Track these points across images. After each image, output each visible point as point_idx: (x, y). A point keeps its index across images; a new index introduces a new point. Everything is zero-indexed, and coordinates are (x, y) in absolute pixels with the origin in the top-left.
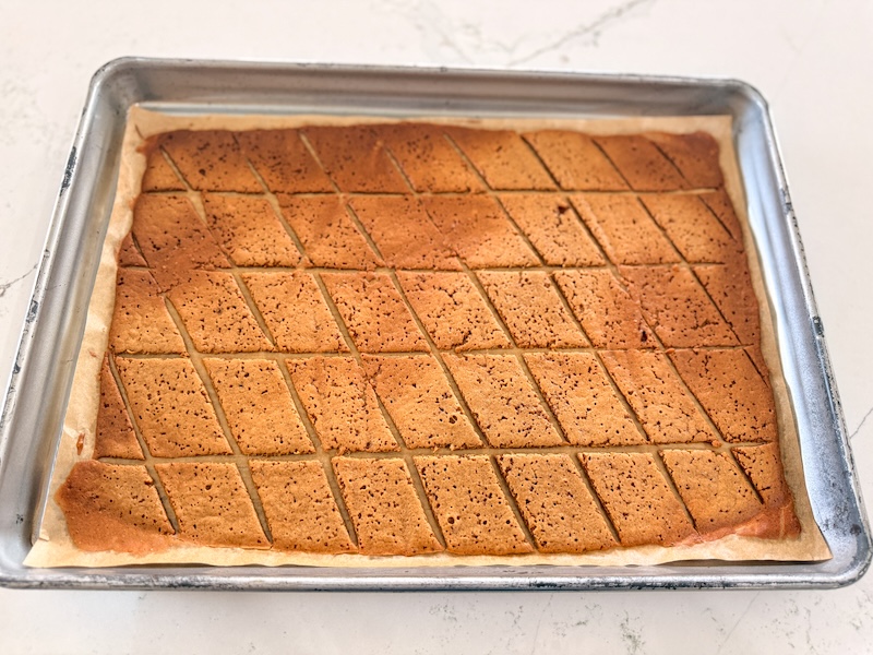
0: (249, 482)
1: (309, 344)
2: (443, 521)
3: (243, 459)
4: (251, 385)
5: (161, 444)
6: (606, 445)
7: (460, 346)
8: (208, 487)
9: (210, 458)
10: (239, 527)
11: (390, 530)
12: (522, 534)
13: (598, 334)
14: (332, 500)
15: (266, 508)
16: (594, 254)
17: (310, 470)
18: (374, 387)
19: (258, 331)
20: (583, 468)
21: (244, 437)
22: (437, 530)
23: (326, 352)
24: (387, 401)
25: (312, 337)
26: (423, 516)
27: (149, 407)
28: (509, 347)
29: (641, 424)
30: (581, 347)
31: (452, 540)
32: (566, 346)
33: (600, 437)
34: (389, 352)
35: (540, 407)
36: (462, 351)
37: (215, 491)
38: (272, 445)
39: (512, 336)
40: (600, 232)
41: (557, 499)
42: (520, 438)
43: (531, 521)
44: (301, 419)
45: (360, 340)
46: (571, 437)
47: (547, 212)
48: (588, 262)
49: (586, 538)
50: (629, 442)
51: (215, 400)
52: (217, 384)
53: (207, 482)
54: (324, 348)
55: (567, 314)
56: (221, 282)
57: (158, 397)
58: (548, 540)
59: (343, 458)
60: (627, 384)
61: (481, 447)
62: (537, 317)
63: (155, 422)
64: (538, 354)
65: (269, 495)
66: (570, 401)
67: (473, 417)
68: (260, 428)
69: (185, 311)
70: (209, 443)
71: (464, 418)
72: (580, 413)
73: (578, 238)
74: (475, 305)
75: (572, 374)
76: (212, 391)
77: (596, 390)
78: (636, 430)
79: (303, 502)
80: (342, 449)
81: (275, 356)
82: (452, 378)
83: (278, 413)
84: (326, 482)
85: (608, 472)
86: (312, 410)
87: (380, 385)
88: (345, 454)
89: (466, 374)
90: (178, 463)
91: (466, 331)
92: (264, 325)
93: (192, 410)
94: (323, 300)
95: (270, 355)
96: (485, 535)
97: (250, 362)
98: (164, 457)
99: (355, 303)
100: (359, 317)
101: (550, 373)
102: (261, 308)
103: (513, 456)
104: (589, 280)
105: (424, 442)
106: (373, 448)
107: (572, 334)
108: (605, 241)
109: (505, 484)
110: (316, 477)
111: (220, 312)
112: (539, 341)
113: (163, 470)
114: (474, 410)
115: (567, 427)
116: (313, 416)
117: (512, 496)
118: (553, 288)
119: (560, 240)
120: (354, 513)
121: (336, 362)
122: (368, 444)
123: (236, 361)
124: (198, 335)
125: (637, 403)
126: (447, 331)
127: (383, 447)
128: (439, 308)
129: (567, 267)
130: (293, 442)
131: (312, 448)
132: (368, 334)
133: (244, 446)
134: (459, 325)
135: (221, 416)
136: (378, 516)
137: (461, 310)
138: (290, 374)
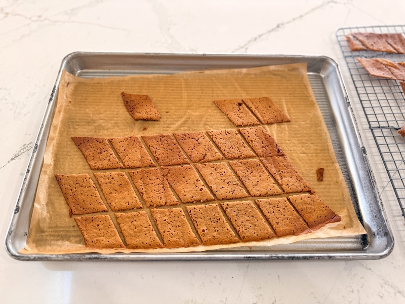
0: (115, 222)
1: (139, 164)
2: (200, 231)
3: (112, 214)
4: (115, 182)
5: (77, 209)
6: (266, 195)
7: (203, 160)
8: (98, 225)
9: (98, 214)
10: (112, 240)
11: (177, 237)
12: (233, 233)
13: (260, 151)
14: (151, 227)
15: (124, 232)
16: (255, 120)
17: (142, 215)
18: (167, 179)
19: (117, 160)
20: (258, 206)
21: (113, 204)
22: (198, 236)
23: (146, 167)
24: (173, 184)
25: (140, 161)
26: (191, 230)
27: (72, 194)
28: (222, 159)
29: (280, 185)
30: (253, 157)
31: (204, 239)
32: (246, 157)
33: (264, 191)
34: (172, 165)
35: (238, 182)
36: (203, 162)
37: (101, 227)
38: (124, 205)
39: (224, 155)
40: (256, 112)
41: (248, 218)
42: (230, 195)
43: (238, 228)
44: (136, 195)
45: (160, 161)
46: (252, 193)
47: (234, 106)
48: (252, 123)
49: (261, 233)
50: (276, 193)
51: (100, 190)
52: (100, 183)
53: (97, 223)
54: (145, 165)
55: (245, 145)
56: (101, 141)
57: (75, 190)
58: (245, 235)
59: (156, 209)
60: (273, 170)
61: (214, 200)
62: (233, 146)
63: (74, 200)
64: (235, 161)
65: (125, 227)
66: (250, 179)
67: (210, 188)
68: (118, 200)
69: (86, 153)
70: (98, 207)
71: (205, 189)
72: (255, 183)
73: (247, 115)
74: (207, 144)
75: (250, 167)
76: (98, 186)
77: (260, 174)
78: (278, 188)
79: (139, 228)
80: (155, 205)
81: (124, 170)
82: (199, 172)
83: (126, 193)
84: (149, 220)
85: (268, 206)
86: (141, 190)
87: (170, 179)
88: (156, 207)
89: (206, 171)
90: (84, 217)
91: (204, 154)
92: (119, 158)
93: (90, 194)
94: (143, 146)
95: (122, 170)
96: (218, 236)
97: (114, 173)
98: (79, 215)
99: (157, 146)
100: (159, 152)
101: (241, 168)
102: (118, 151)
103: (228, 203)
104: (253, 130)
105: (190, 200)
106: (168, 204)
107: (248, 151)
108: (259, 115)
109: (226, 215)
110: (144, 218)
111: (101, 153)
112: (235, 156)
113: (78, 220)
114: (210, 185)
115: (250, 189)
116: (142, 193)
117: (229, 220)
118: (239, 135)
119: (240, 115)
120: (162, 231)
121: (150, 170)
122: (166, 203)
123: (108, 173)
124: (92, 163)
125: (278, 178)
126: (196, 155)
127: (172, 203)
128: (192, 146)
129: (244, 126)
130: (134, 204)
131: (142, 206)
132: (163, 158)
133: (112, 207)
134: (201, 152)
135: (102, 196)
136: (172, 231)
137: (201, 146)
138: (131, 176)
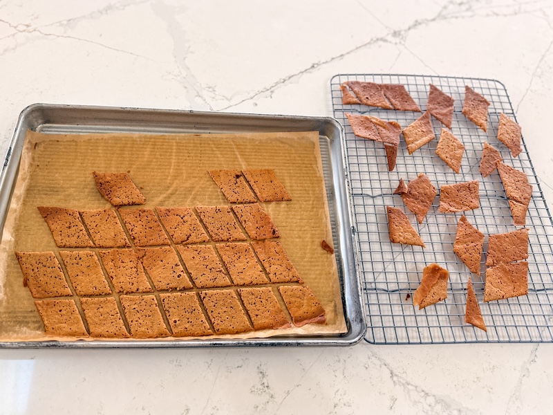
0: (80, 308)
1: (112, 243)
2: (171, 322)
3: (77, 298)
4: (82, 263)
5: (38, 292)
6: (251, 285)
7: (185, 242)
8: (60, 311)
9: (62, 298)
10: (74, 328)
11: (146, 327)
12: (208, 326)
13: (253, 233)
14: (119, 315)
15: (88, 319)
16: (250, 196)
17: (109, 301)
18: (142, 263)
19: (87, 237)
20: (239, 295)
21: (79, 287)
22: (169, 328)
23: (119, 247)
24: (148, 269)
25: (112, 240)
26: (162, 321)
27: (33, 275)
28: (209, 242)
29: (267, 274)
30: (243, 241)
31: (175, 330)
32: (236, 240)
33: (248, 280)
34: (150, 246)
35: (222, 269)
36: (186, 244)
37: (63, 312)
38: (91, 291)
39: (211, 236)
40: (255, 187)
41: (226, 310)
42: (210, 283)
43: (213, 320)
44: (106, 279)
45: (135, 241)
46: (235, 282)
47: (230, 178)
48: (248, 200)
49: (237, 326)
50: (261, 282)
51: (65, 271)
52: (66, 263)
53: (60, 309)
54: (118, 245)
55: (237, 225)
56: (71, 214)
57: (37, 270)
58: (220, 328)
59: (125, 296)
60: (262, 257)
61: (192, 288)
62: (223, 227)
63: (35, 282)
64: (223, 244)
65: (89, 313)
66: (236, 265)
67: (189, 274)
68: (85, 284)
69: (53, 227)
70: (61, 291)
71: (185, 276)
72: (240, 271)
73: (244, 190)
74: (193, 222)
75: (238, 253)
76: (63, 267)
77: (248, 260)
78: (265, 277)
79: (105, 316)
80: (125, 292)
81: (94, 249)
82: (180, 256)
83: (94, 276)
84: (116, 306)
85: (250, 297)
86: (111, 274)
87: (145, 262)
88: (126, 294)
89: (186, 255)
90: (46, 301)
91: (188, 234)
92: (89, 235)
93: (53, 276)
94: (119, 222)
95: (92, 249)
96: (191, 327)
97: (82, 252)
98: (40, 298)
99: (134, 223)
100: (136, 230)
101: (228, 253)
102: (88, 227)
103: (207, 291)
104: (248, 209)
105: (165, 287)
106: (140, 291)
107: (239, 234)
108: (257, 191)
109: (202, 304)
110: (112, 305)
111: (70, 227)
112: (223, 238)
113: (39, 304)
114: (190, 271)
115: (233, 277)
116: (112, 277)
117: (205, 310)
118: (231, 213)
119: (236, 191)
120: (129, 320)
121: (124, 251)
122: (138, 289)
123: (75, 252)
124: (58, 239)
125: (266, 265)
126: (180, 234)
127: (145, 290)
128: (176, 224)
129: (239, 203)
130: (101, 289)
131: (110, 292)
132: (140, 238)
133: (78, 292)
134: (185, 232)
135: (68, 278)
136: (141, 321)
137: (186, 225)
138: (101, 257)
